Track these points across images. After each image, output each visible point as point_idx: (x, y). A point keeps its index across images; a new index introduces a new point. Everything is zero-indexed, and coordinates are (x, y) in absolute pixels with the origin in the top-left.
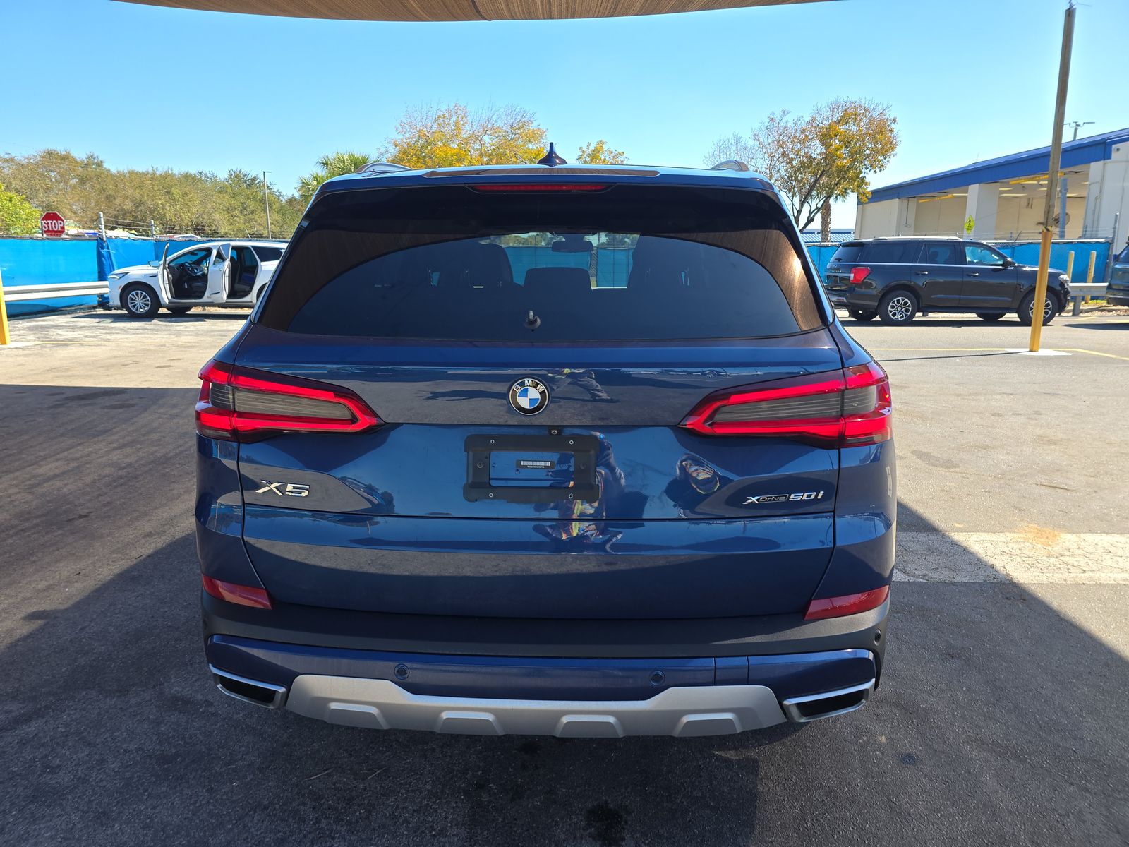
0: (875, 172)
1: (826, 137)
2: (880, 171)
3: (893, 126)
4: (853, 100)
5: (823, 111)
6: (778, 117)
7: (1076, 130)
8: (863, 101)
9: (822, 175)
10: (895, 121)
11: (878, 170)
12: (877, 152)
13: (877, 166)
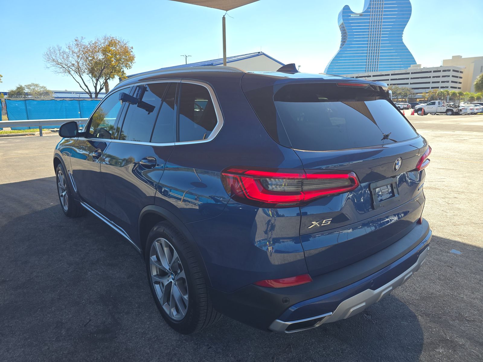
0: (128, 69)
1: (105, 51)
2: (130, 68)
3: (132, 50)
4: (113, 36)
5: (100, 39)
6: (80, 39)
7: (186, 58)
8: (117, 38)
9: (104, 68)
10: (132, 48)
11: (129, 68)
12: (127, 60)
13: (128, 67)
